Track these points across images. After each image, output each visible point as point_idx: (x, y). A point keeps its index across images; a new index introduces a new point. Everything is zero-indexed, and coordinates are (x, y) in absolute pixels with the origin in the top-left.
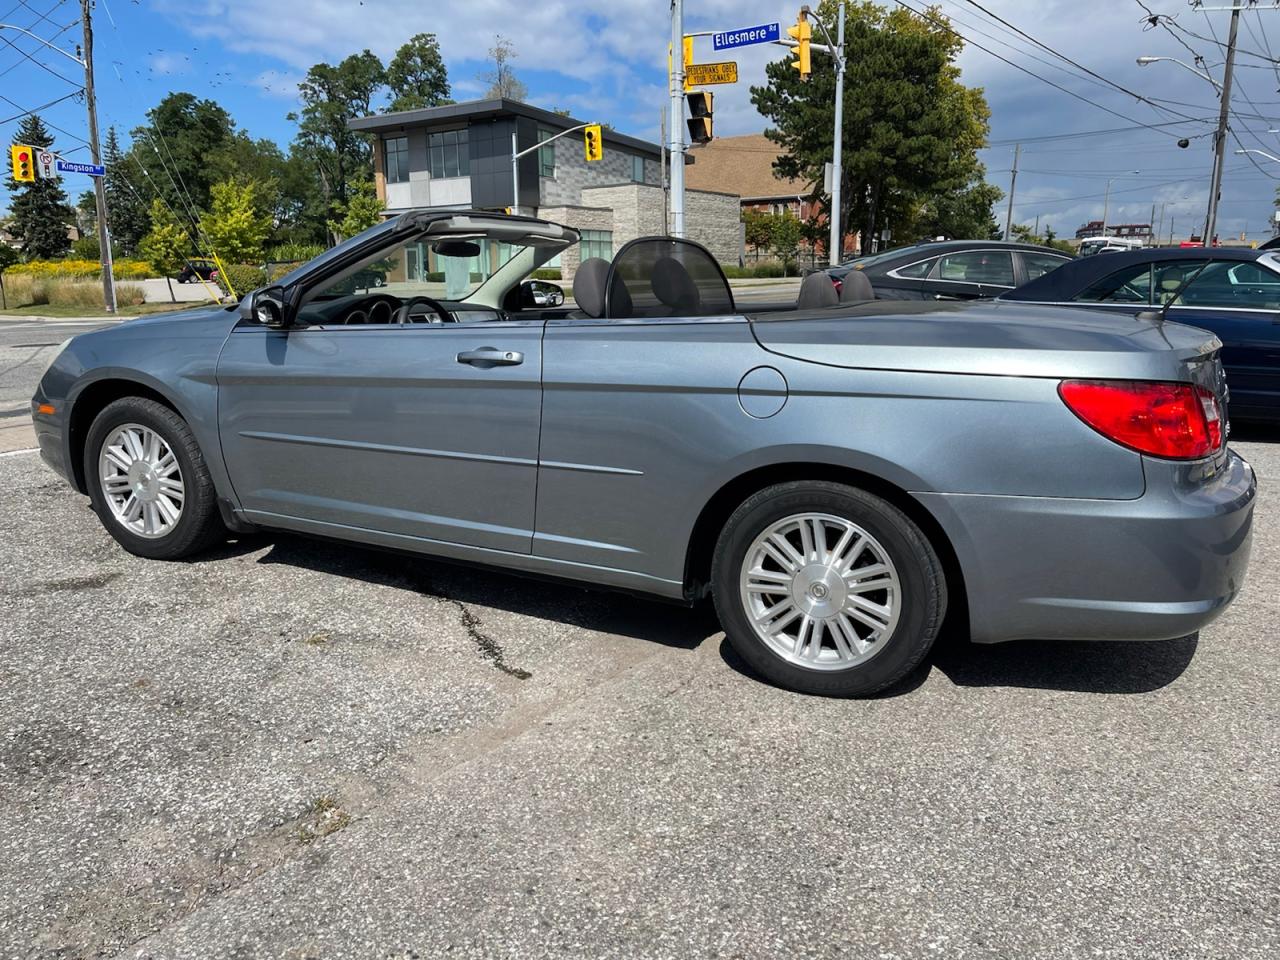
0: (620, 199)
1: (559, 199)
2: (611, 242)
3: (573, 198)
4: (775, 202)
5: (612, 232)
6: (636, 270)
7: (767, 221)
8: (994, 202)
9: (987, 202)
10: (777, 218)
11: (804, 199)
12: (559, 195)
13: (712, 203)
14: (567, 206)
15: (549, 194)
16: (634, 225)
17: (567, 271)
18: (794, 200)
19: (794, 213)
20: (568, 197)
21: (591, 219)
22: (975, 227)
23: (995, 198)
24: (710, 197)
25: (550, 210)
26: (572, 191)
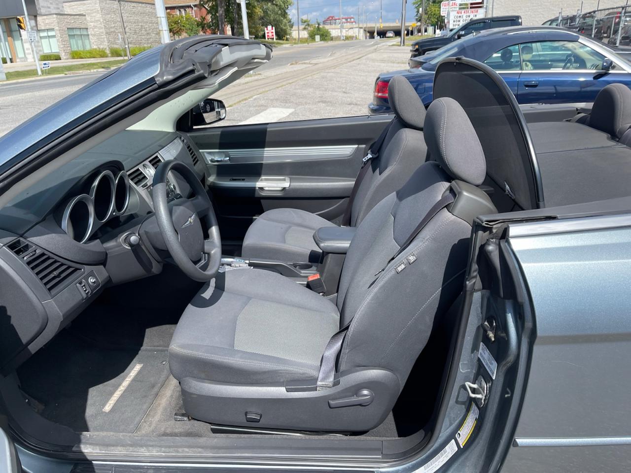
0: (89, 8)
1: (49, 9)
2: (88, 35)
3: (58, 8)
4: (179, 8)
5: (87, 29)
6: (108, 52)
7: (177, 20)
8: (289, 6)
9: (287, 7)
10: (182, 17)
11: (195, 6)
12: (49, 8)
13: (145, 9)
14: (56, 14)
15: (43, 7)
16: (101, 24)
17: (63, 54)
18: (189, 7)
19: (191, 15)
20: (55, 8)
21: (73, 21)
22: (282, 20)
23: (290, 4)
24: (143, 5)
25: (45, 17)
26: (57, 4)
